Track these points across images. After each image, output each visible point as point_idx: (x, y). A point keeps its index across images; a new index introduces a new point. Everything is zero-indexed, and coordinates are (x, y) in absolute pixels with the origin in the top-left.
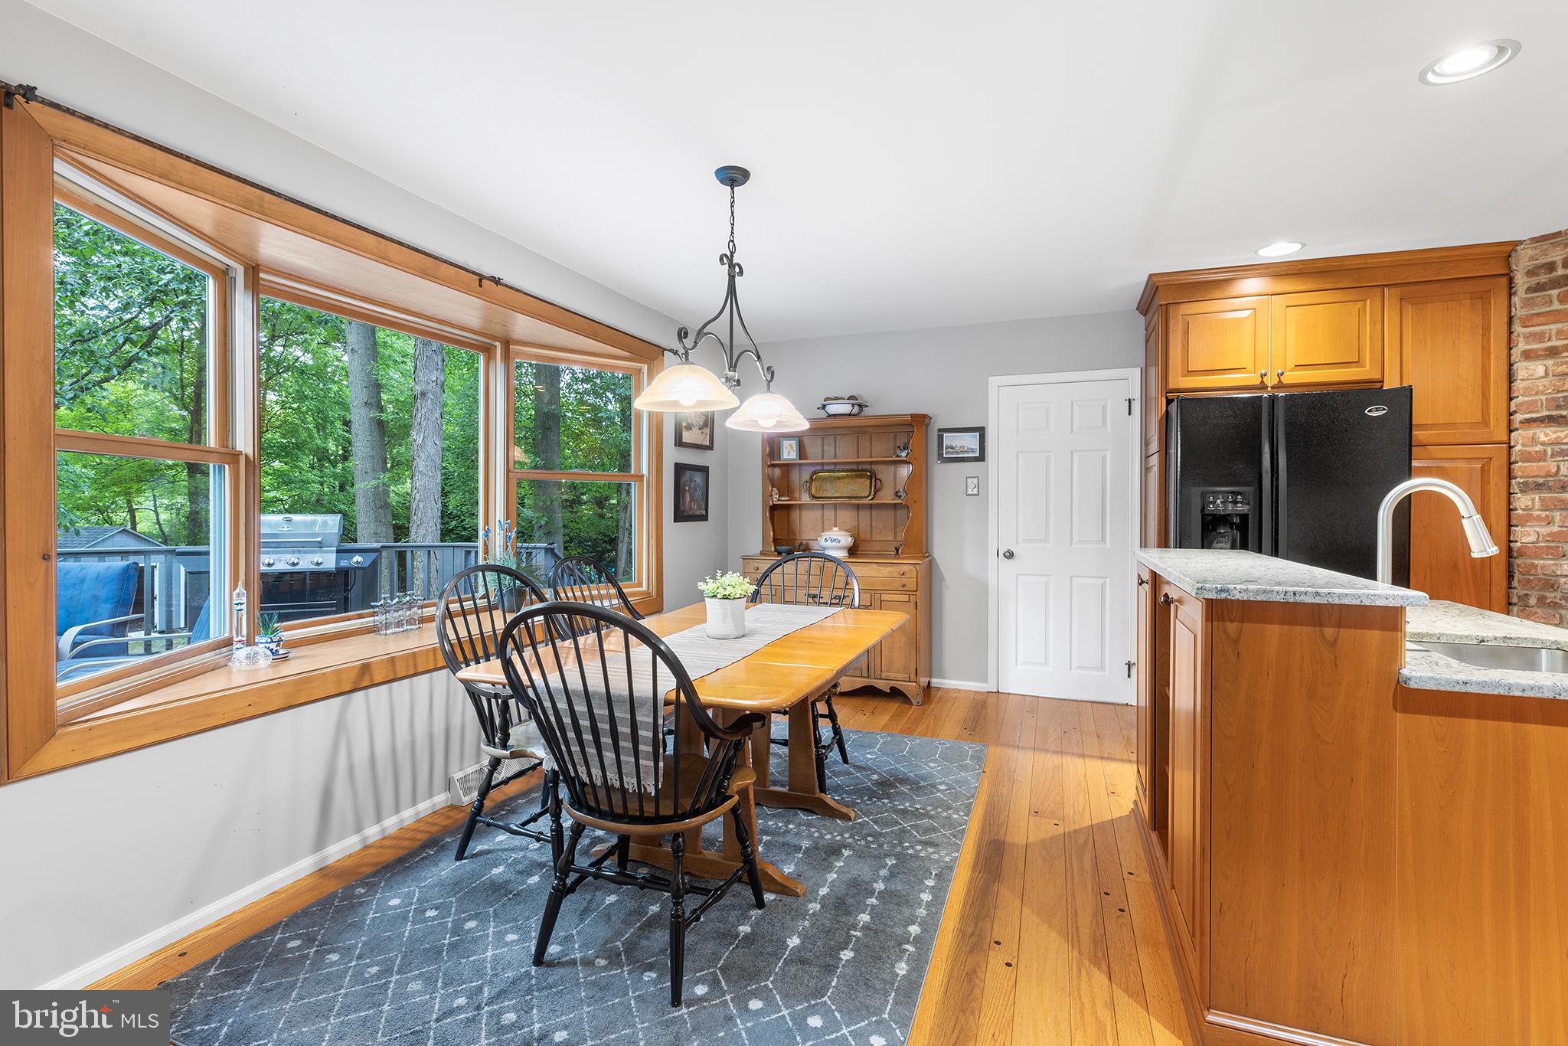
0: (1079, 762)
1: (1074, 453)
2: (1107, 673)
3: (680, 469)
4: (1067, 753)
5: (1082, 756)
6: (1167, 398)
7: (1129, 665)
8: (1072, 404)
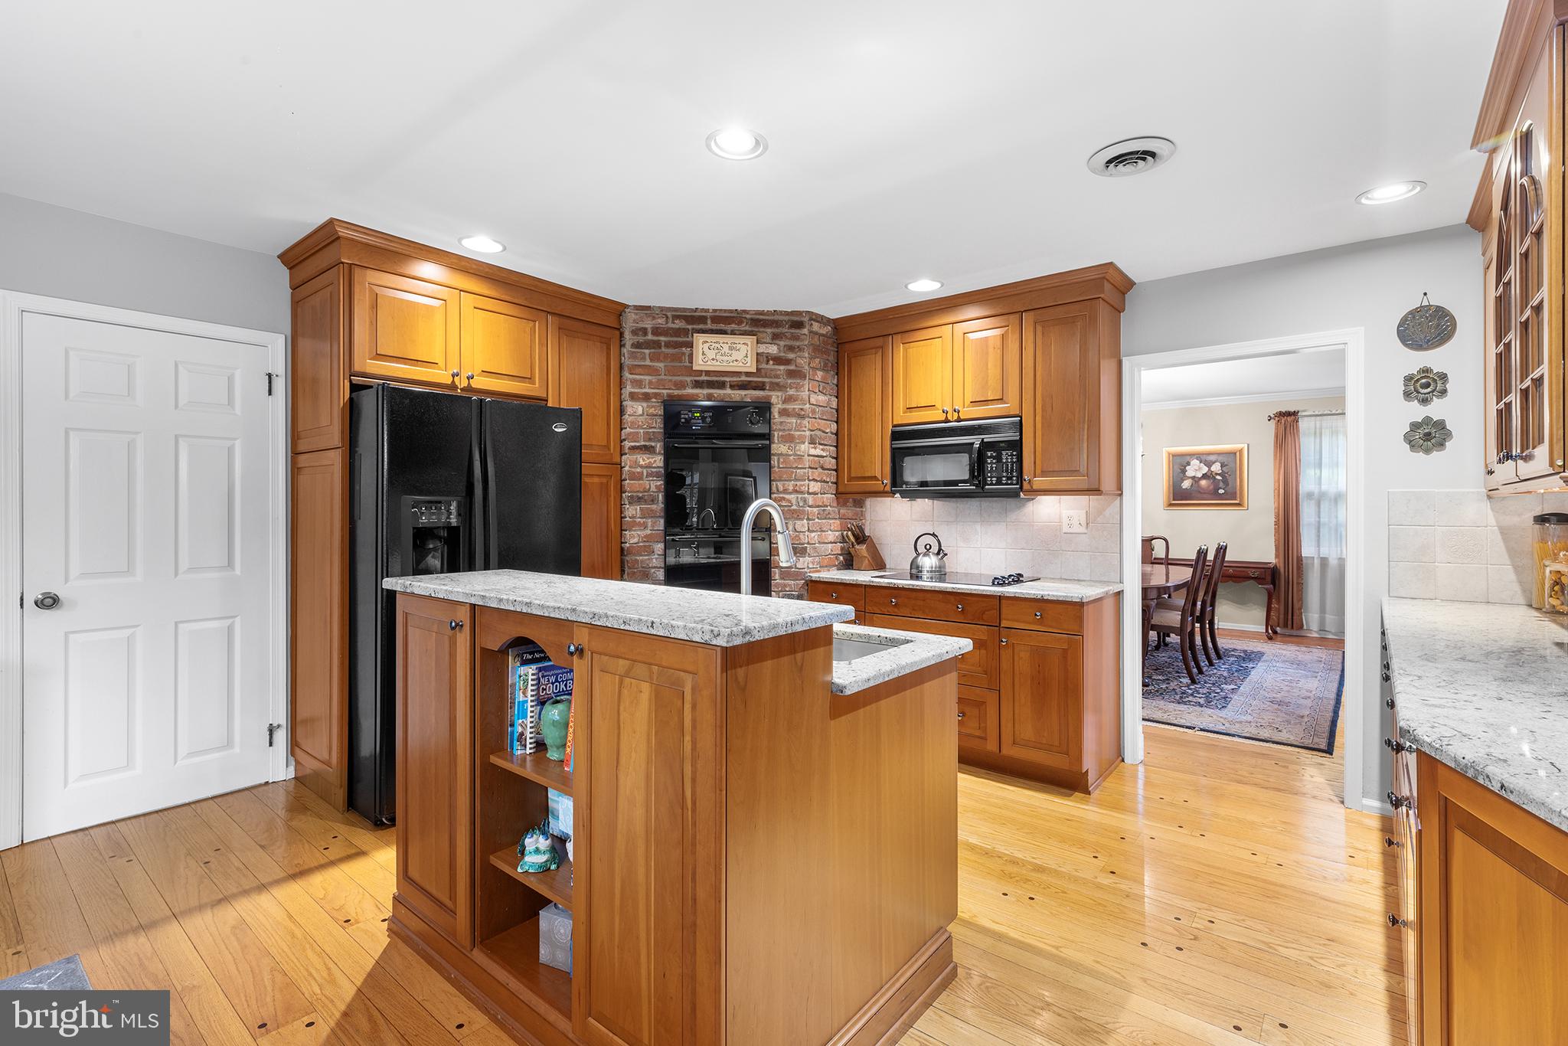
0: (264, 900)
1: (181, 441)
2: (237, 750)
4: (234, 896)
5: (262, 887)
6: (350, 381)
7: (271, 730)
8: (176, 366)
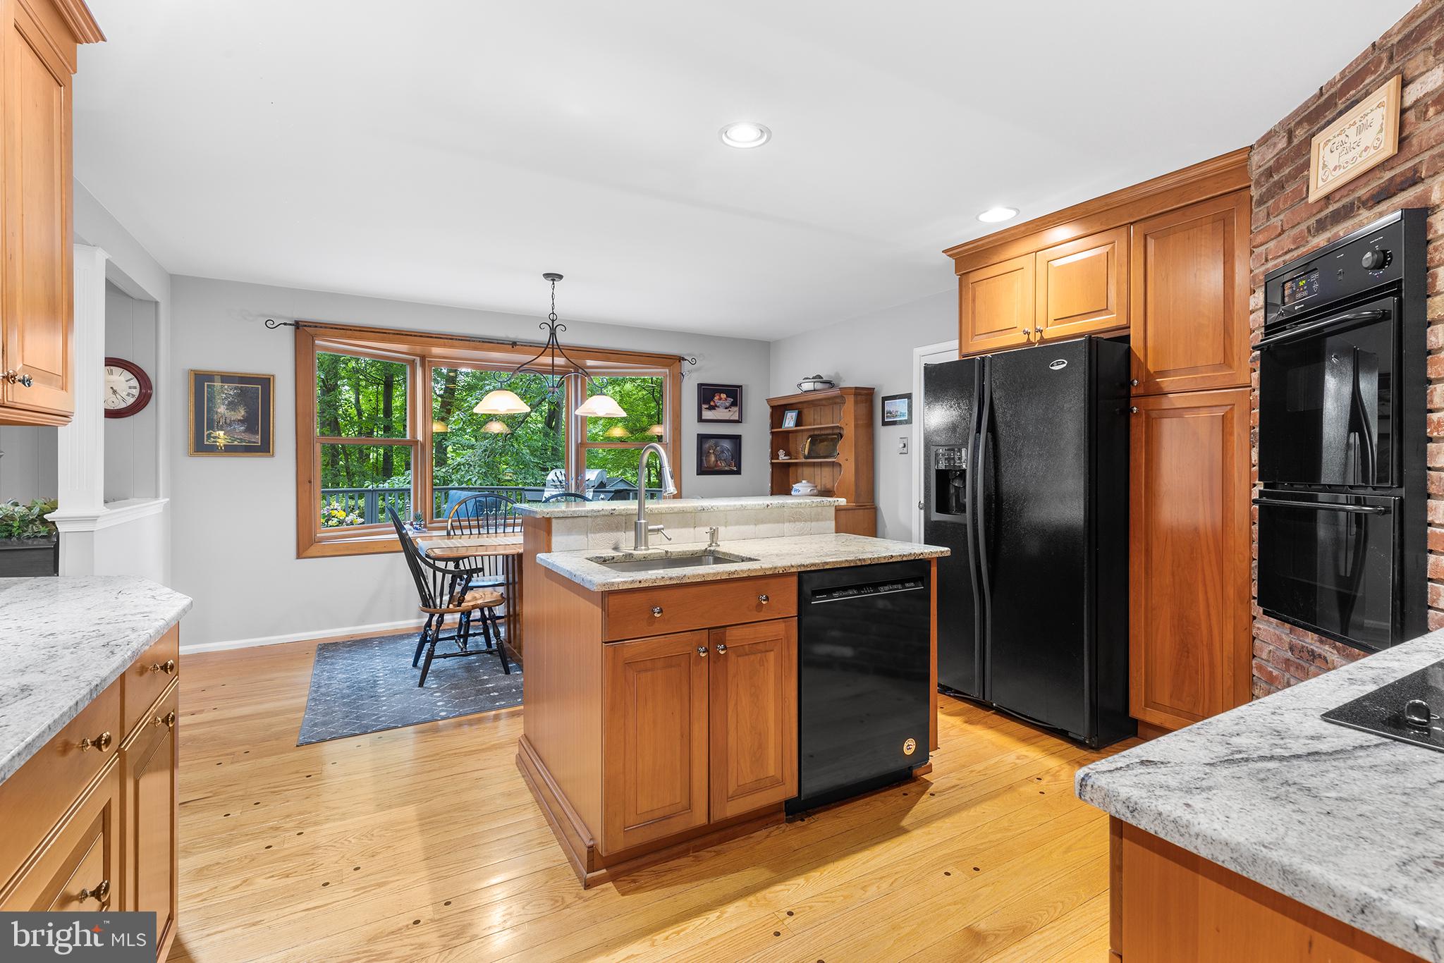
3: (702, 438)
